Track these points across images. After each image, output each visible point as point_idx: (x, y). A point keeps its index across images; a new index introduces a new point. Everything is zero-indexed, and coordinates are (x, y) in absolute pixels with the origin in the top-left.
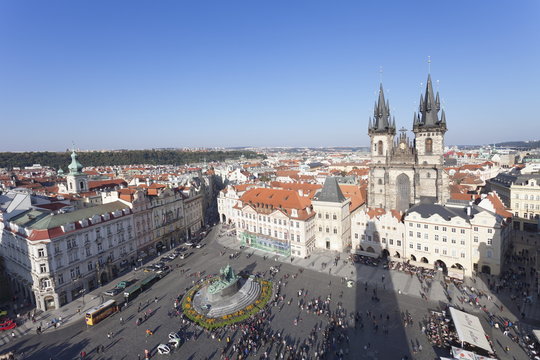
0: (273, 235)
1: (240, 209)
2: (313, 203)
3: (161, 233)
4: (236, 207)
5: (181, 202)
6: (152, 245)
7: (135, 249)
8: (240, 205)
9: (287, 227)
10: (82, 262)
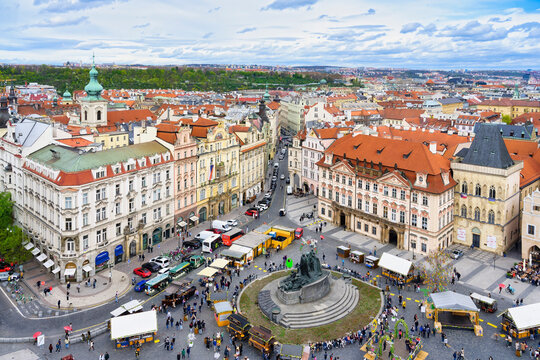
0: (380, 214)
1: (328, 167)
2: (454, 165)
3: (207, 195)
4: (321, 164)
5: (237, 149)
6: (193, 212)
7: (173, 213)
8: (329, 161)
9: (406, 203)
10: (110, 223)
